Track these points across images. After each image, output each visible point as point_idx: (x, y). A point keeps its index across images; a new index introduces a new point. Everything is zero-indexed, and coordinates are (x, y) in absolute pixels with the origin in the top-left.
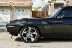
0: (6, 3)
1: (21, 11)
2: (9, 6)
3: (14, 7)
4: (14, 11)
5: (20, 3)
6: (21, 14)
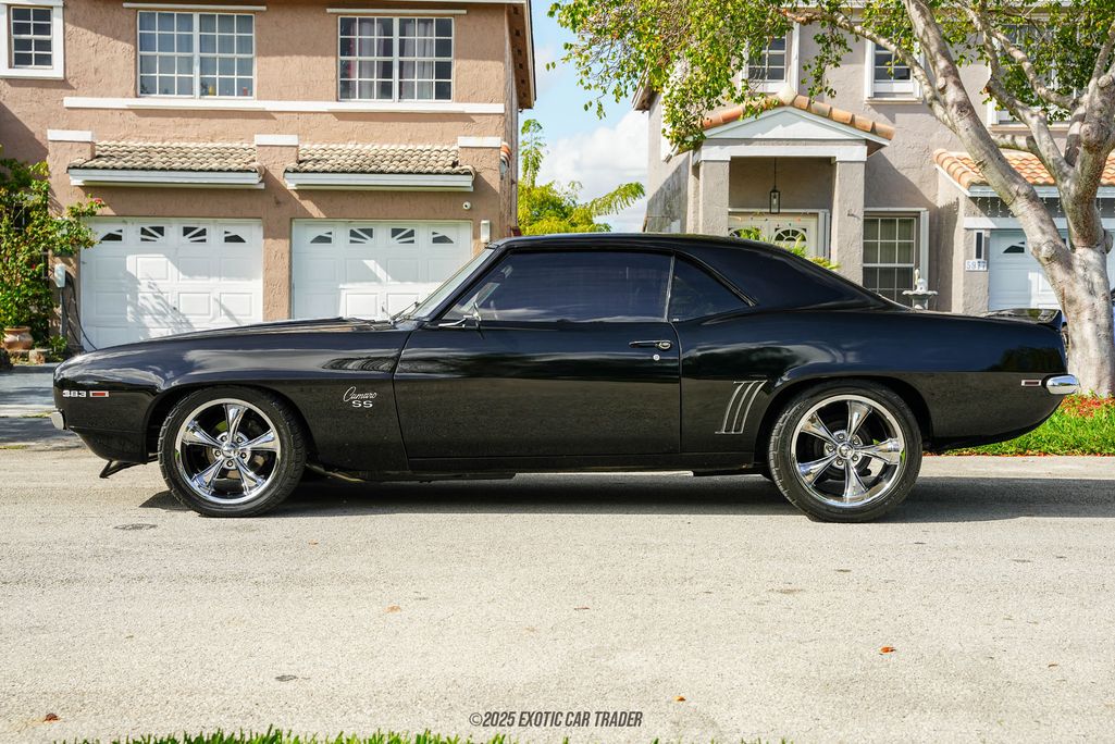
0: (222, 155)
1: (382, 233)
2: (253, 180)
3: (306, 192)
4: (304, 234)
5: (369, 148)
6: (380, 272)
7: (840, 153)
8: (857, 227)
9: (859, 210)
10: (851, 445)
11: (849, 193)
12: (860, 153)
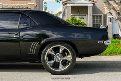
7: (89, 5)
8: (92, 17)
9: (92, 14)
10: (60, 57)
11: (90, 12)
12: (92, 5)
